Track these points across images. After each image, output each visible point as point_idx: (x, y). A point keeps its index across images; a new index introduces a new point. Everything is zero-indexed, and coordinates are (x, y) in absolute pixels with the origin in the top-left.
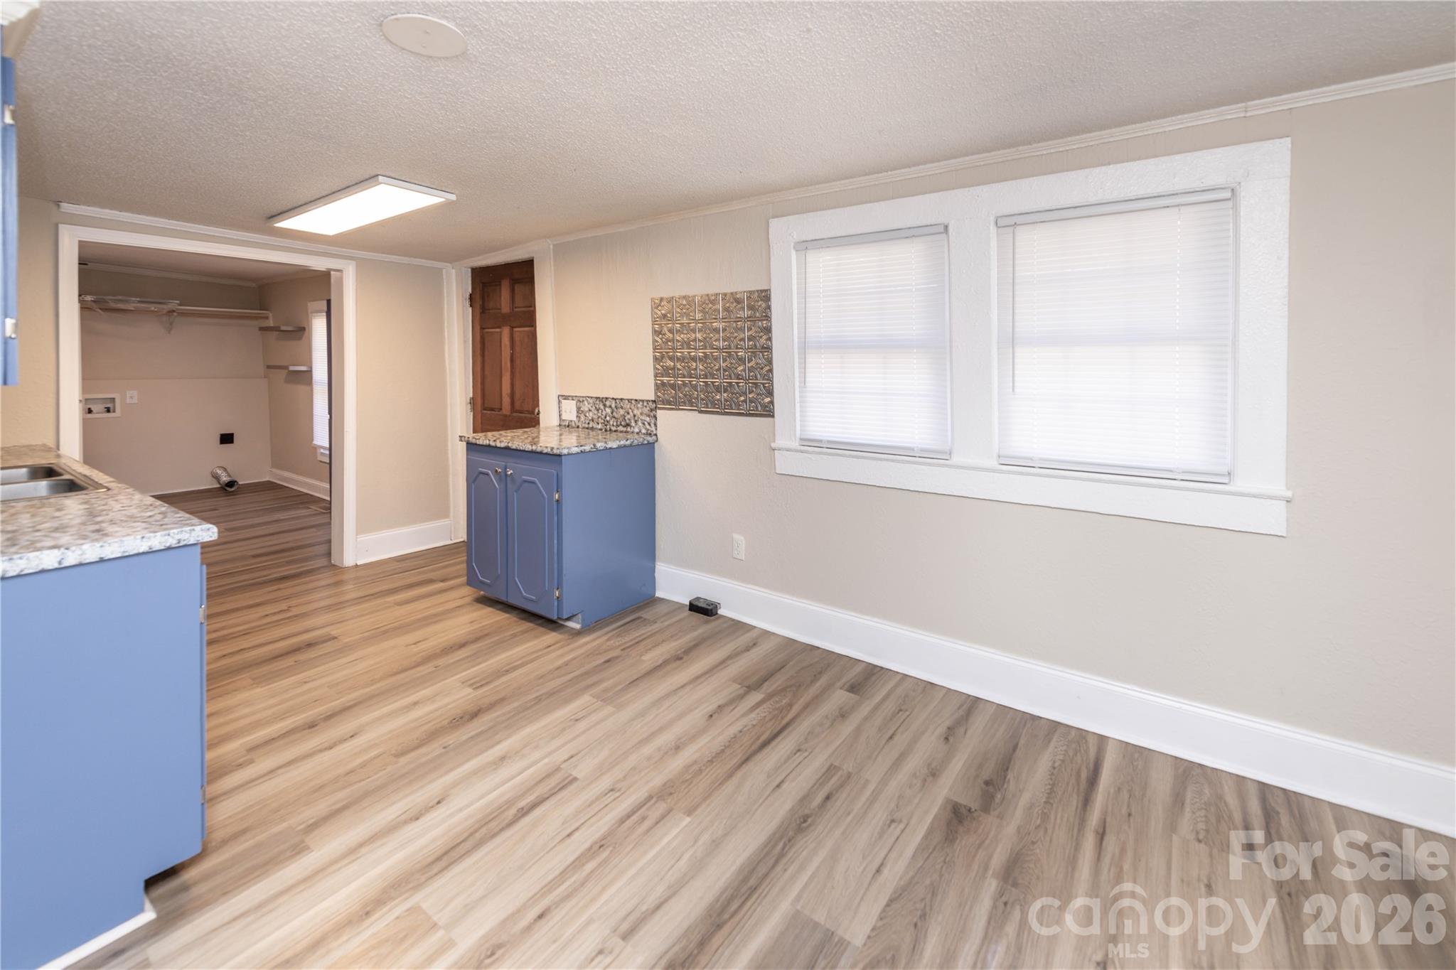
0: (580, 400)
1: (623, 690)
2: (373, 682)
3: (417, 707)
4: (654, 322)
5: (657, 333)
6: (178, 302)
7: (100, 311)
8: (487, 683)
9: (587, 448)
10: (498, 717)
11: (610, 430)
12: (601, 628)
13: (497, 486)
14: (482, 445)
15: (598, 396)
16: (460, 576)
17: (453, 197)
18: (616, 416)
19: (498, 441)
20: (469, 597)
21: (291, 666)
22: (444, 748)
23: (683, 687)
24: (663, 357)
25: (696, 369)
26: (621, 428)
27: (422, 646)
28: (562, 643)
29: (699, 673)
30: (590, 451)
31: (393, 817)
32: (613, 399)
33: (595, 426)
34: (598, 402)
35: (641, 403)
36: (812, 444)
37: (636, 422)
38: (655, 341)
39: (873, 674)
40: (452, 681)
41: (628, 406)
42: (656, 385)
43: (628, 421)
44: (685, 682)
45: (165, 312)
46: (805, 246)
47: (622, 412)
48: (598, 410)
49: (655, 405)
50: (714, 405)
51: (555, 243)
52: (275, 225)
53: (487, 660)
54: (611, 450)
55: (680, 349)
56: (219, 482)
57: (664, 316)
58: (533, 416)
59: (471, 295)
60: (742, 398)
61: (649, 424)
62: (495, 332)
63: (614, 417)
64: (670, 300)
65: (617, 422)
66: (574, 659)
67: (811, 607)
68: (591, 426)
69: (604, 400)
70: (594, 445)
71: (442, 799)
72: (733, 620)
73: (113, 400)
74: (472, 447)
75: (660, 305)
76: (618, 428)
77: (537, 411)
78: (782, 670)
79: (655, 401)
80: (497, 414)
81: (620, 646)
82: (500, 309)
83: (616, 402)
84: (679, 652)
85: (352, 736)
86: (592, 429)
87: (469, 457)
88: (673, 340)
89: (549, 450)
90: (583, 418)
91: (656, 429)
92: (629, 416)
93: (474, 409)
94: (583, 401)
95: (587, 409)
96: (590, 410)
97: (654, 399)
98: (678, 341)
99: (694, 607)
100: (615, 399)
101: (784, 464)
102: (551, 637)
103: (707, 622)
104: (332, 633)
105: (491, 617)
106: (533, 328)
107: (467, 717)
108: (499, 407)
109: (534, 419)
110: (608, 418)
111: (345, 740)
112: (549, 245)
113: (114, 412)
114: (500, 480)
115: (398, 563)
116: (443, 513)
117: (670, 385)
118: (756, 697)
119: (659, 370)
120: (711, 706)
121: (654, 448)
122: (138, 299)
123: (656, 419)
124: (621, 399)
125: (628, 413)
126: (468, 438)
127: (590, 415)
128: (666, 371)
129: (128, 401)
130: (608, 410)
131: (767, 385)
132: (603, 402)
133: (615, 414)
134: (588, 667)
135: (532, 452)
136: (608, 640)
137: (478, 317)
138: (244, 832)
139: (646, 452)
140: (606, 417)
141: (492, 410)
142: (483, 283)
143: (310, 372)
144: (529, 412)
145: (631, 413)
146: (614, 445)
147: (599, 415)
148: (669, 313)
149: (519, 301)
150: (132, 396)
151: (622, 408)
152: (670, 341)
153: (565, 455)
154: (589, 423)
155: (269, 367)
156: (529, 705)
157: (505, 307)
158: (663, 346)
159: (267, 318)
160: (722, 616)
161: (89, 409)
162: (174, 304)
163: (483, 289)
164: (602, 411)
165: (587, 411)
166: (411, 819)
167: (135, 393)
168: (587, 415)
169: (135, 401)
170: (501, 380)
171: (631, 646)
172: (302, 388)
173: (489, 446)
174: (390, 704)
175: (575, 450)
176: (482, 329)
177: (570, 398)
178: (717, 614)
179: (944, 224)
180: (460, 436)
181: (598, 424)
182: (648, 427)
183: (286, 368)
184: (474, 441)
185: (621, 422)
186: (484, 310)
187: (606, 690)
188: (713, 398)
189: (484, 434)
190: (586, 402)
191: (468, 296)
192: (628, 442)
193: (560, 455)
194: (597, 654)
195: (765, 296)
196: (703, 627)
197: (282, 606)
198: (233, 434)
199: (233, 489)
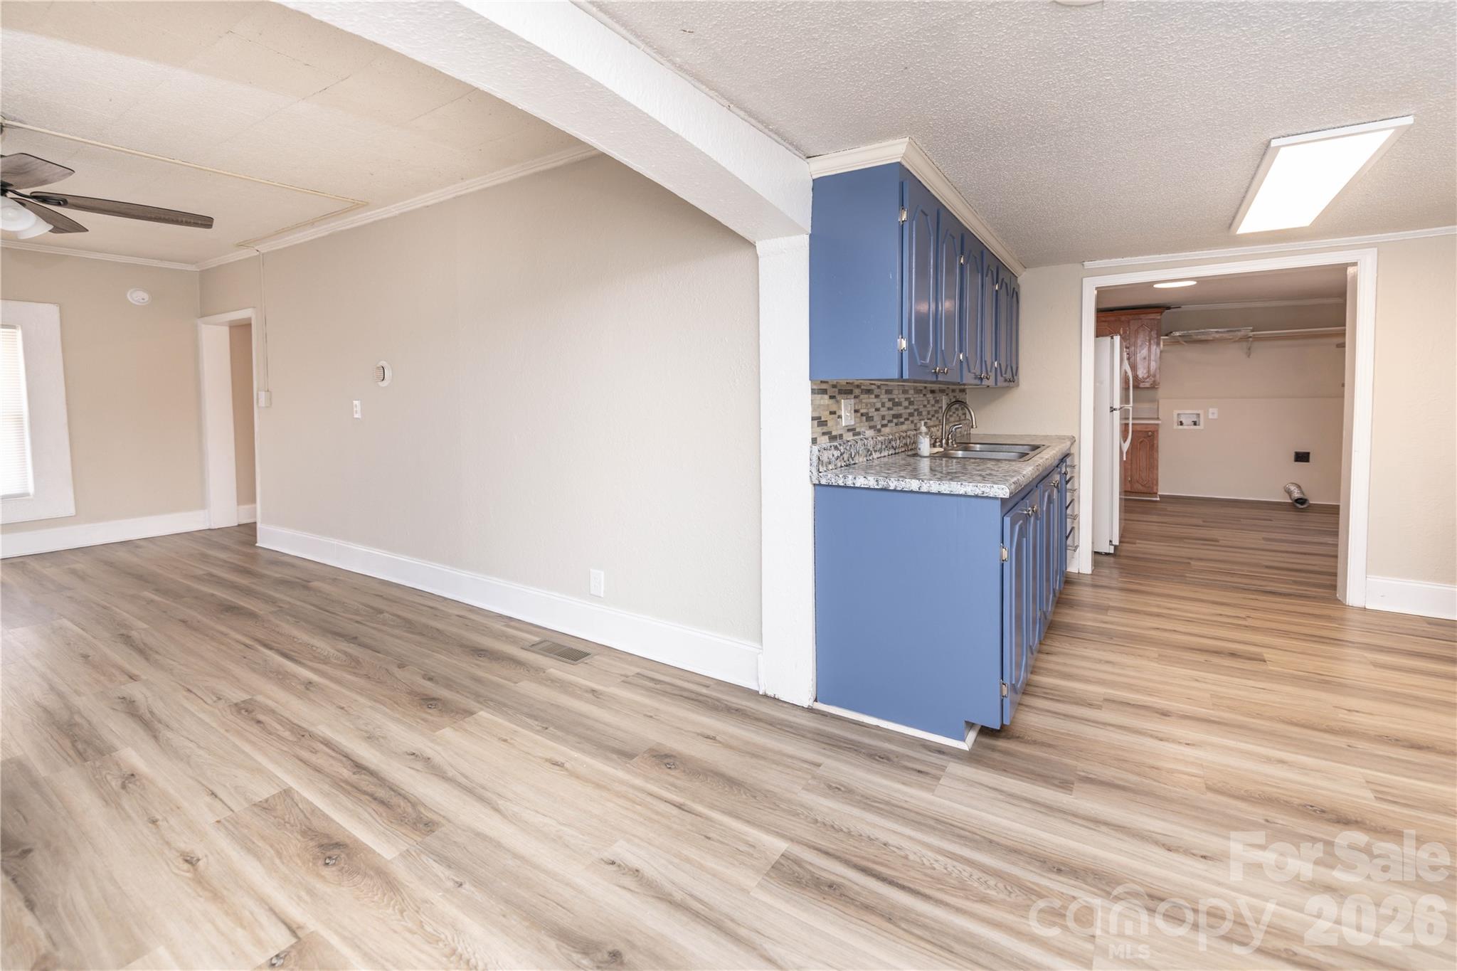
3: (1280, 765)
6: (1250, 329)
7: (1183, 343)
21: (1198, 662)
22: (1267, 821)
27: (1360, 717)
31: (1152, 829)
40: (1354, 771)
45: (1240, 338)
52: (1238, 233)
56: (1290, 495)
71: (1210, 857)
73: (1198, 415)
85: (1188, 744)
104: (1265, 655)
107: (1332, 816)
111: (1180, 743)
113: (1199, 425)
122: (1216, 330)
129: (1211, 416)
138: (1050, 746)
150: (1213, 413)
161: (1181, 422)
162: (1246, 332)
166: (1164, 845)
167: (1215, 410)
169: (1216, 416)
197: (1243, 613)
198: (1308, 454)
199: (1303, 507)
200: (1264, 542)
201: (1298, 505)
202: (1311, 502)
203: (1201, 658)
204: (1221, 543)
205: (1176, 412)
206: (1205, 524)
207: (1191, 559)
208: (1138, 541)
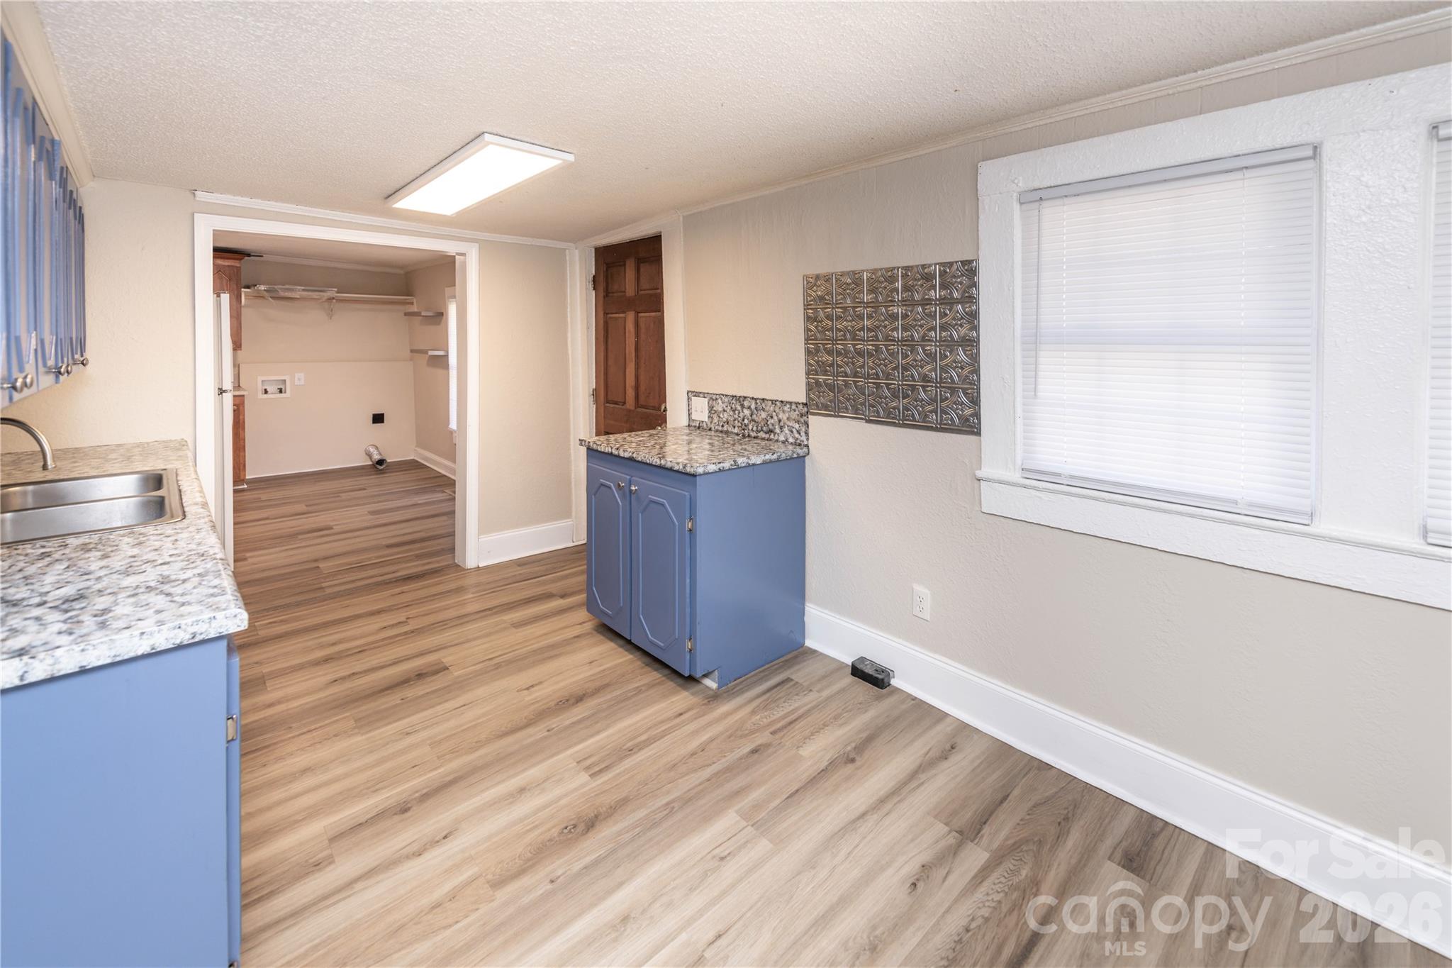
0: (713, 398)
1: (780, 809)
2: (480, 744)
4: (807, 306)
5: (808, 319)
6: (336, 290)
7: (270, 299)
8: (607, 768)
9: (727, 465)
10: (619, 833)
11: (749, 436)
12: (742, 692)
13: (620, 503)
14: (603, 453)
15: (734, 395)
16: (579, 592)
17: (571, 158)
18: (756, 419)
19: (621, 450)
20: (590, 623)
21: (396, 706)
22: (553, 881)
23: (863, 815)
24: (817, 350)
25: (862, 367)
26: (762, 435)
27: (538, 693)
28: (694, 711)
29: (882, 793)
30: (729, 469)
32: (753, 398)
33: (730, 429)
34: (734, 401)
35: (788, 406)
36: (1040, 478)
37: (781, 428)
38: (807, 330)
39: (1155, 836)
40: (565, 758)
41: (772, 409)
42: (808, 384)
43: (771, 427)
44: (862, 809)
45: (324, 299)
46: (1036, 197)
47: (764, 415)
48: (734, 411)
49: (809, 408)
50: (888, 415)
51: (685, 214)
52: (394, 206)
53: (608, 727)
54: (755, 467)
55: (841, 340)
56: (371, 458)
57: (821, 298)
58: (658, 413)
59: (594, 276)
60: (930, 408)
61: (799, 432)
62: (619, 317)
63: (754, 421)
64: (828, 279)
65: (757, 427)
66: (712, 740)
67: (1036, 705)
68: (725, 429)
69: (741, 399)
70: (735, 461)
72: (915, 699)
73: (284, 381)
74: (592, 452)
75: (815, 285)
76: (759, 434)
77: (663, 408)
78: (1005, 804)
79: (806, 404)
80: (621, 409)
81: (770, 724)
82: (625, 292)
83: (756, 403)
84: (849, 748)
85: (447, 836)
86: (727, 432)
87: (589, 464)
88: (831, 329)
89: (681, 467)
90: (716, 420)
91: (808, 439)
92: (772, 421)
93: (596, 401)
94: (716, 399)
95: (720, 409)
96: (724, 411)
97: (805, 402)
98: (838, 330)
99: (857, 671)
100: (756, 399)
101: (993, 500)
102: (683, 699)
103: (879, 698)
104: (444, 660)
105: (611, 656)
106: (660, 313)
107: (581, 827)
108: (623, 401)
109: (660, 416)
110: (746, 421)
111: (437, 843)
112: (679, 216)
113: (285, 392)
114: (623, 497)
115: (519, 568)
116: (566, 513)
117: (827, 385)
118: (975, 857)
119: (813, 366)
120: (908, 866)
121: (804, 462)
122: (303, 288)
123: (808, 427)
124: (763, 400)
125: (772, 417)
126: (589, 442)
127: (725, 416)
128: (823, 368)
129: (297, 382)
130: (747, 412)
131: (969, 391)
132: (740, 402)
133: (754, 416)
134: (731, 757)
135: (661, 467)
136: (753, 712)
137: (601, 299)
139: (795, 467)
140: (743, 420)
141: (616, 403)
142: (607, 264)
143: (446, 356)
144: (654, 408)
145: (775, 418)
146: (757, 460)
147: (736, 416)
148: (827, 294)
149: (645, 283)
150: (300, 379)
151: (764, 410)
152: (828, 330)
153: (700, 475)
154: (723, 426)
155: (412, 351)
156: (659, 816)
157: (630, 291)
158: (818, 336)
159: (412, 303)
160: (897, 690)
161: (265, 390)
162: (332, 293)
163: (607, 270)
164: (739, 413)
165: (721, 412)
167: (302, 376)
168: (721, 416)
169: (302, 382)
170: (625, 371)
171: (785, 727)
172: (440, 372)
173: (611, 454)
174: (493, 786)
175: (712, 468)
176: (606, 314)
177: (701, 395)
178: (889, 685)
179: (1313, 144)
180: (580, 440)
181: (734, 427)
182: (797, 435)
183: (425, 352)
184: (595, 447)
185: (762, 427)
186: (607, 293)
187: (757, 807)
188: (887, 405)
189: (606, 437)
190: (719, 401)
191: (591, 279)
192: (775, 456)
193: (694, 476)
194: (741, 737)
195: (970, 269)
196: (876, 710)
197: (401, 616)
198: (383, 414)
199: (382, 467)
200: (372, 517)
201: (378, 467)
202: (388, 461)
203: (394, 699)
204: (336, 529)
205: (260, 379)
206: (310, 509)
207: (316, 560)
208: (248, 555)
